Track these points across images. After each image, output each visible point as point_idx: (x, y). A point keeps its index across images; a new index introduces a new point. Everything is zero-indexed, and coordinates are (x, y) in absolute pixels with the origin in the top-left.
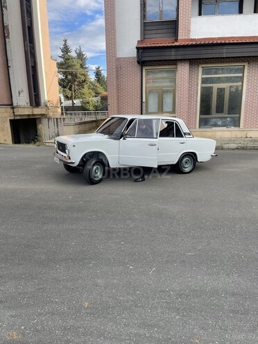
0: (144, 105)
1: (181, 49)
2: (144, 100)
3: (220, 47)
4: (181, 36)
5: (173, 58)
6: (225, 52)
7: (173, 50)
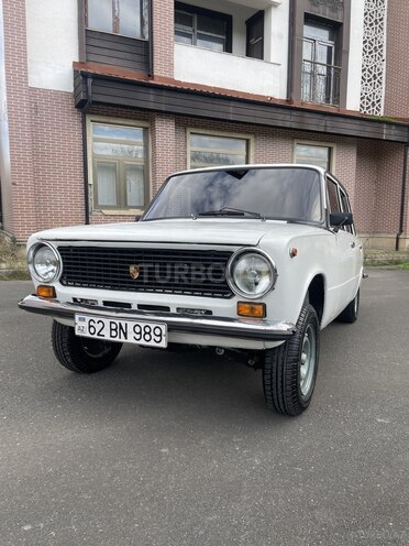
0: (91, 190)
1: (164, 93)
2: (90, 181)
3: (223, 102)
4: (159, 71)
5: (151, 106)
6: (232, 112)
7: (152, 91)
